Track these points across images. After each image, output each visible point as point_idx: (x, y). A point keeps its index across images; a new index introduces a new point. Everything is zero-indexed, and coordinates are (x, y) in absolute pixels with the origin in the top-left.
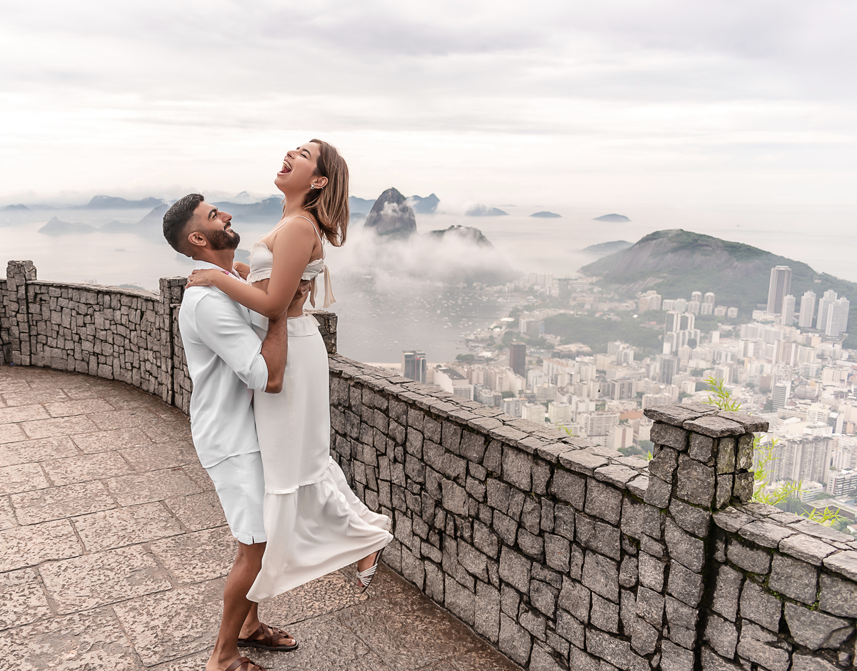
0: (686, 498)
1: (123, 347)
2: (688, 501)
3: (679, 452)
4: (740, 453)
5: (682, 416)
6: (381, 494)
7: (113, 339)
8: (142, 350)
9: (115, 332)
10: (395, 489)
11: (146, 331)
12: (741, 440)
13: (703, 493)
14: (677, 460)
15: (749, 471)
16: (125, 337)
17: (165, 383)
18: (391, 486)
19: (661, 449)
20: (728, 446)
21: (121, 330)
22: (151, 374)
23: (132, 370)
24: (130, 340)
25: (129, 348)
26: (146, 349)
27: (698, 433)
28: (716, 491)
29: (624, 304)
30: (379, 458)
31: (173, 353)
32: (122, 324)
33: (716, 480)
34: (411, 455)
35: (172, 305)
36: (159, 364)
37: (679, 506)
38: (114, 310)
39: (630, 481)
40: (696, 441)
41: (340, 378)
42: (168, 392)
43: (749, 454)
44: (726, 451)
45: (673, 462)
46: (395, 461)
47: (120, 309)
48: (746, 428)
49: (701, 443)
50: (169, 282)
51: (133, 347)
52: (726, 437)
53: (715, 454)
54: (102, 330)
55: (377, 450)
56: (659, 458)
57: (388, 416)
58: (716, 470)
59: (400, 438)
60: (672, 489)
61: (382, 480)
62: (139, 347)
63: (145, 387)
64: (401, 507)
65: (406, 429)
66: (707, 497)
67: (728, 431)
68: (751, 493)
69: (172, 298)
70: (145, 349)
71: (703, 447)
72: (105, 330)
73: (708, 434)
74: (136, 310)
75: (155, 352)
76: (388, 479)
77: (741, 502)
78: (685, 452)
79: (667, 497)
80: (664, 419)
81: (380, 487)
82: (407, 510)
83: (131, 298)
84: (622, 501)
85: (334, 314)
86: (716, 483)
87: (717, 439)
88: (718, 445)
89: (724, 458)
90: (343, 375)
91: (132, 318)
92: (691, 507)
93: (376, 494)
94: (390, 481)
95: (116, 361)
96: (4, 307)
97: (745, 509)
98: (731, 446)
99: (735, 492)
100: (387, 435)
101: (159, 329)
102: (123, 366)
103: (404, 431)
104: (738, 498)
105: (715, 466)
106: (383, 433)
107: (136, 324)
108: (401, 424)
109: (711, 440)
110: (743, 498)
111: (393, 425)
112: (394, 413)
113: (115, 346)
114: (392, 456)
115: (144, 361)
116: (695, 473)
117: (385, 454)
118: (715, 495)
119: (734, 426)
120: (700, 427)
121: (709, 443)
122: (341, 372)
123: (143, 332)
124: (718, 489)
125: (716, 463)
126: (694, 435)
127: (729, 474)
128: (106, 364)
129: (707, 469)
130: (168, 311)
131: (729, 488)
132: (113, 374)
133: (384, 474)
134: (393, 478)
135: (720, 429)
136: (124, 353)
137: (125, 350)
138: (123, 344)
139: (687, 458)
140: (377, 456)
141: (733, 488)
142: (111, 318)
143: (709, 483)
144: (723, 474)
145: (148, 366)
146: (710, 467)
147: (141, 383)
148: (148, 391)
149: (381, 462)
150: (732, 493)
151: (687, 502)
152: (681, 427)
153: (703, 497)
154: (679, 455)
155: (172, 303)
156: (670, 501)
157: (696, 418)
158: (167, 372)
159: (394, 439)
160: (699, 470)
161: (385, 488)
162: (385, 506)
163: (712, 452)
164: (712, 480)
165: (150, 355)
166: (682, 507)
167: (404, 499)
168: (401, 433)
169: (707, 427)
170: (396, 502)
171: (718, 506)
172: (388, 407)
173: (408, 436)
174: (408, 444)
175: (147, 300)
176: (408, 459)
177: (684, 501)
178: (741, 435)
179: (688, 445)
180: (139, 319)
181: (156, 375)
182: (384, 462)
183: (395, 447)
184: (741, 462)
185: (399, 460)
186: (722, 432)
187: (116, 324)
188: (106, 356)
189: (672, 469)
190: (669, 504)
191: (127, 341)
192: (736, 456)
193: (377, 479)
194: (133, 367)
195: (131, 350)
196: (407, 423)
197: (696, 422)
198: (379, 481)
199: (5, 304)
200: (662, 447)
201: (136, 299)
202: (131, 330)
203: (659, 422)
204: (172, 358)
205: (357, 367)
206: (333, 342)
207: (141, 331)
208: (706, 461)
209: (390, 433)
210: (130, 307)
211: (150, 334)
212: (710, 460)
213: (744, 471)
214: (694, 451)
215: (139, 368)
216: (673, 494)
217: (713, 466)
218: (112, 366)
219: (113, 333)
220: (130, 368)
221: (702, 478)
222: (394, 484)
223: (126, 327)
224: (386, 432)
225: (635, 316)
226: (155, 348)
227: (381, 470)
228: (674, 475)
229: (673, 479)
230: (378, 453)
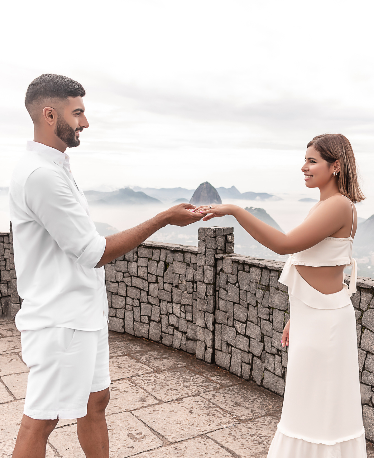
1: (139, 300)
7: (126, 291)
8: (164, 304)
9: (129, 284)
11: (172, 284)
16: (141, 290)
17: (202, 339)
21: (137, 282)
22: (177, 329)
23: (149, 324)
24: (148, 292)
25: (146, 300)
26: (172, 302)
31: (216, 308)
32: (138, 277)
35: (218, 256)
36: (189, 318)
38: (128, 262)
42: (206, 349)
47: (136, 261)
50: (215, 231)
51: (151, 300)
54: (114, 282)
62: (160, 300)
63: (166, 341)
69: (217, 248)
70: (168, 302)
72: (117, 282)
74: (158, 262)
75: (184, 305)
83: (151, 250)
91: (152, 269)
95: (129, 315)
96: (5, 260)
101: (193, 282)
102: (137, 319)
107: (157, 277)
113: (128, 298)
115: (168, 314)
123: (166, 285)
128: (116, 316)
130: (212, 262)
132: (123, 327)
136: (140, 306)
137: (140, 303)
138: (138, 297)
142: (124, 270)
145: (173, 320)
147: (161, 338)
148: (171, 346)
155: (216, 253)
158: (206, 327)
165: (177, 309)
175: (175, 251)
180: (163, 271)
181: (184, 329)
187: (131, 276)
188: (116, 309)
191: (144, 294)
194: (150, 320)
195: (149, 303)
199: (5, 257)
201: (158, 251)
202: (149, 283)
204: (214, 313)
207: (164, 283)
210: (149, 259)
211: (177, 287)
215: (160, 322)
218: (124, 319)
219: (127, 286)
220: (147, 321)
223: (144, 279)
226: (184, 301)
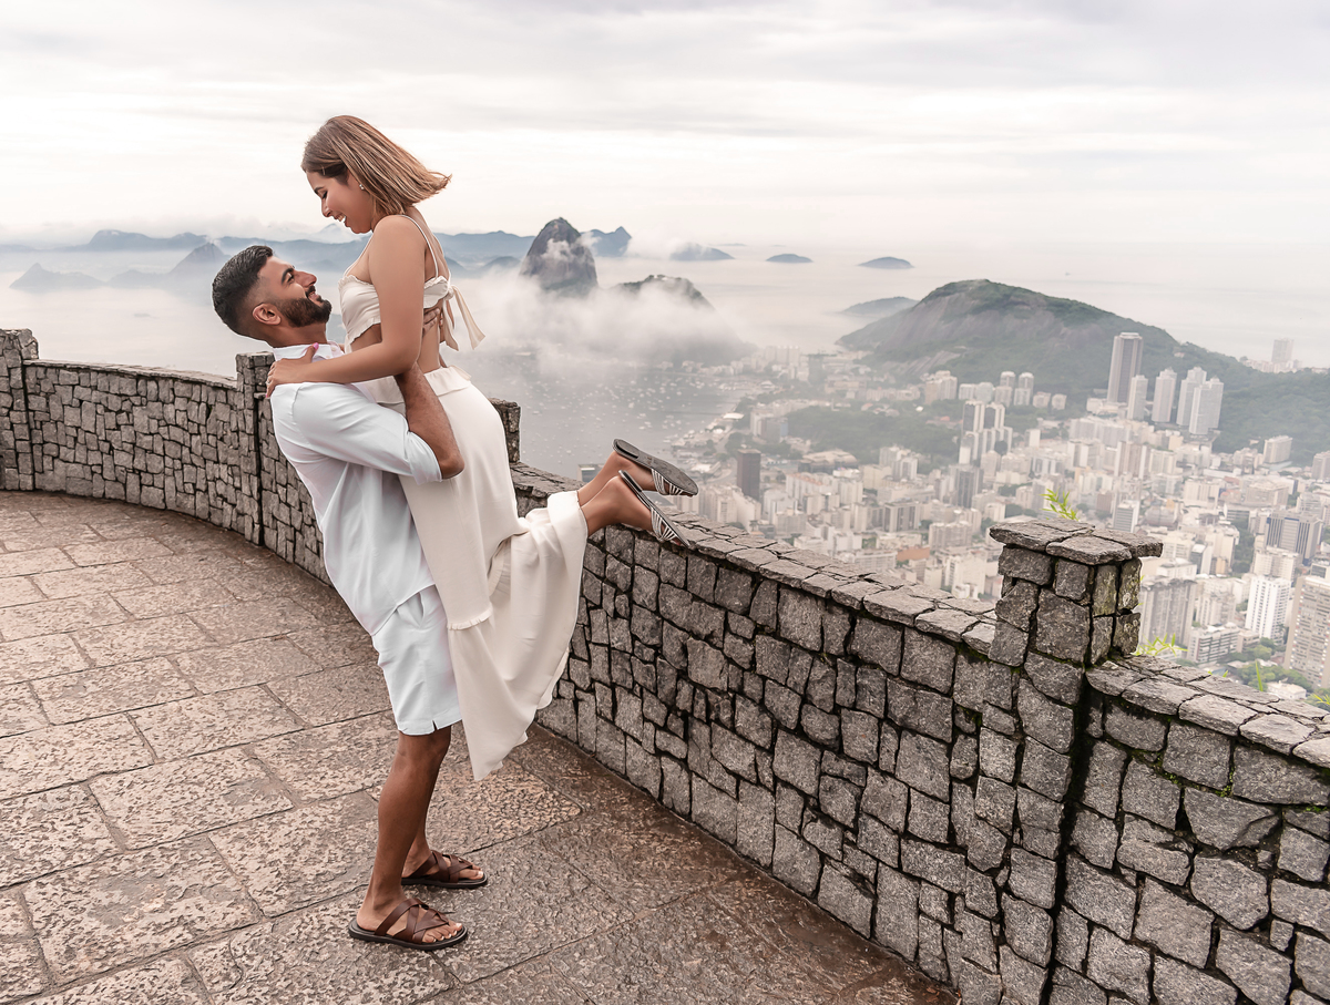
0: (1049, 651)
1: (180, 459)
2: (1051, 654)
3: (1040, 588)
4: (1123, 586)
5: (1045, 536)
6: (594, 665)
7: (164, 448)
8: (210, 464)
9: (166, 437)
10: (616, 657)
11: (216, 436)
12: (1126, 569)
13: (1074, 643)
14: (1037, 598)
15: (1134, 611)
16: (182, 445)
17: (249, 513)
18: (609, 653)
19: (1014, 583)
20: (1107, 577)
21: (176, 433)
22: (225, 500)
23: (194, 494)
24: (190, 448)
25: (188, 461)
26: (217, 462)
27: (1067, 560)
28: (1091, 640)
29: (904, 392)
30: (591, 612)
31: (260, 467)
32: (177, 426)
33: (1091, 625)
34: (640, 606)
35: (257, 395)
36: (238, 485)
37: (1038, 662)
38: (163, 403)
39: (966, 630)
40: (1065, 570)
41: (529, 497)
42: (253, 526)
43: (1134, 588)
44: (1105, 584)
45: (1031, 601)
46: (616, 615)
47: (173, 403)
48: (1133, 551)
49: (1071, 573)
50: (252, 360)
51: (195, 460)
52: (1106, 564)
53: (1091, 589)
54: (146, 434)
55: (587, 601)
56: (1011, 596)
57: (604, 550)
58: (1091, 610)
59: (622, 583)
60: (1029, 640)
61: (595, 644)
62: (205, 460)
63: (215, 520)
64: (625, 681)
65: (633, 569)
66: (1079, 648)
67: (1109, 555)
68: (1135, 642)
69: (257, 384)
70: (215, 463)
71: (1074, 579)
72: (151, 434)
73: (1083, 560)
74: (199, 403)
75: (231, 466)
76: (605, 642)
77: (1122, 655)
78: (1049, 586)
79: (1021, 651)
80: (1019, 541)
81: (593, 654)
82: (634, 685)
83: (190, 386)
84: (955, 660)
85: (515, 405)
86: (1092, 628)
87: (1094, 567)
88: (1095, 575)
89: (1102, 594)
90: (533, 493)
91: (192, 415)
92: (1055, 664)
93: (586, 664)
94: (609, 646)
95: (169, 482)
97: (1130, 664)
98: (1111, 577)
99: (1116, 641)
100: (603, 579)
101: (237, 432)
102: (181, 488)
103: (630, 572)
104: (1119, 649)
105: (1090, 605)
106: (596, 576)
107: (199, 425)
108: (625, 562)
109: (1087, 569)
110: (1126, 650)
111: (612, 564)
112: (613, 547)
113: (167, 458)
114: (611, 608)
115: (215, 480)
116: (1062, 616)
117: (600, 607)
118: (1089, 645)
119: (1117, 548)
120: (1070, 550)
121: (1083, 573)
122: (531, 488)
123: (210, 437)
124: (1094, 637)
125: (1092, 601)
126: (1061, 563)
127: (1109, 616)
128: (153, 485)
129: (1079, 610)
130: (250, 404)
131: (1108, 635)
132: (164, 500)
133: (599, 635)
134: (612, 641)
135: (1099, 553)
136: (182, 469)
137: (182, 465)
138: (179, 455)
139: (1051, 595)
140: (588, 610)
141: (1112, 635)
142: (159, 415)
143: (1082, 629)
144: (1100, 616)
145: (221, 488)
146: (1084, 606)
147: (210, 514)
148: (221, 525)
149: (593, 618)
150: (1112, 642)
151: (1051, 656)
152: (1044, 552)
153: (1074, 649)
154: (1039, 592)
155: (257, 391)
156: (1025, 655)
157: (1064, 539)
158: (251, 496)
159: (614, 584)
160: (1069, 611)
161: (599, 655)
162: (600, 682)
163: (1087, 585)
164: (1085, 625)
165: (223, 472)
166: (1042, 663)
167: (629, 670)
168: (625, 575)
169: (1081, 550)
170: (616, 675)
171: (1093, 661)
172: (604, 538)
173: (636, 579)
174: (635, 590)
175: (216, 388)
176: (635, 612)
177: (1045, 655)
178: (1126, 561)
179: (1053, 577)
180: (205, 417)
181: (233, 501)
182: (598, 618)
183: (615, 595)
184: (1124, 600)
185: (622, 613)
186: (1102, 557)
187: (168, 425)
188: (153, 474)
189: (1030, 612)
190: (1025, 660)
191: (186, 451)
192: (1118, 591)
193: (587, 643)
194: (196, 490)
195: (193, 464)
196: (634, 560)
197: (1064, 544)
198: (591, 646)
200: (1015, 581)
201: (198, 387)
202: (191, 435)
203: (1011, 546)
204: (259, 475)
205: (552, 481)
206: (514, 445)
207: (208, 435)
208: (1078, 598)
209: (608, 576)
210: (189, 399)
211: (222, 439)
212: (1083, 596)
213: (1127, 611)
214: (1061, 585)
215: (207, 491)
216: (1030, 646)
217: (1088, 605)
218: (163, 489)
219: (164, 439)
220: (192, 492)
221: (1072, 622)
222: (614, 648)
223: (184, 429)
224: (602, 574)
225: (920, 409)
226: (231, 461)
227: (593, 630)
228: (1033, 620)
229: (1030, 625)
230: (590, 605)
